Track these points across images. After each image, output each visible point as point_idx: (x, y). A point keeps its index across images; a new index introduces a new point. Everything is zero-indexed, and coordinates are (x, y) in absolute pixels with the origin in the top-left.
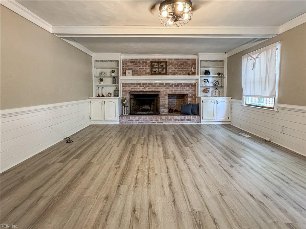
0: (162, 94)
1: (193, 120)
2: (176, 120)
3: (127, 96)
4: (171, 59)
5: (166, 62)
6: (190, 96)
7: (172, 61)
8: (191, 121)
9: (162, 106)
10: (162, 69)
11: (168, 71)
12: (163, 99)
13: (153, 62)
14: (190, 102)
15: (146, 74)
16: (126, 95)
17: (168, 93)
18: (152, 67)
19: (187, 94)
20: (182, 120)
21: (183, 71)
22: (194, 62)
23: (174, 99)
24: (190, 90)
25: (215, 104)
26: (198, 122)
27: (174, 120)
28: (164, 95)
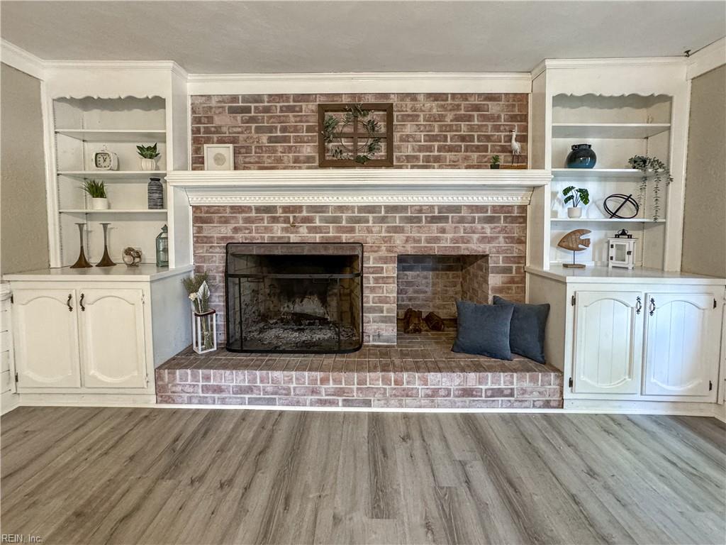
0: (372, 256)
1: (524, 391)
2: (435, 393)
3: (216, 264)
4: (413, 97)
5: (388, 109)
6: (501, 264)
7: (418, 106)
8: (512, 395)
9: (373, 310)
10: (370, 141)
11: (399, 148)
12: (376, 280)
13: (328, 107)
14: (500, 290)
15: (298, 163)
16: (209, 260)
17: (400, 250)
18: (325, 131)
19: (487, 256)
20: (468, 393)
21: (466, 151)
22: (519, 109)
23: (424, 269)
24: (501, 239)
25: (640, 316)
26: (547, 404)
27: (430, 392)
28: (381, 258)
